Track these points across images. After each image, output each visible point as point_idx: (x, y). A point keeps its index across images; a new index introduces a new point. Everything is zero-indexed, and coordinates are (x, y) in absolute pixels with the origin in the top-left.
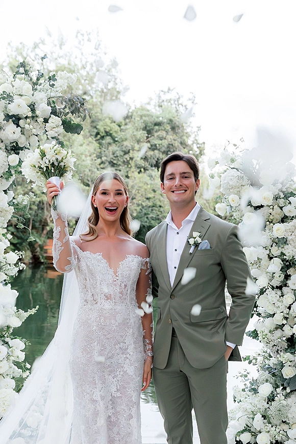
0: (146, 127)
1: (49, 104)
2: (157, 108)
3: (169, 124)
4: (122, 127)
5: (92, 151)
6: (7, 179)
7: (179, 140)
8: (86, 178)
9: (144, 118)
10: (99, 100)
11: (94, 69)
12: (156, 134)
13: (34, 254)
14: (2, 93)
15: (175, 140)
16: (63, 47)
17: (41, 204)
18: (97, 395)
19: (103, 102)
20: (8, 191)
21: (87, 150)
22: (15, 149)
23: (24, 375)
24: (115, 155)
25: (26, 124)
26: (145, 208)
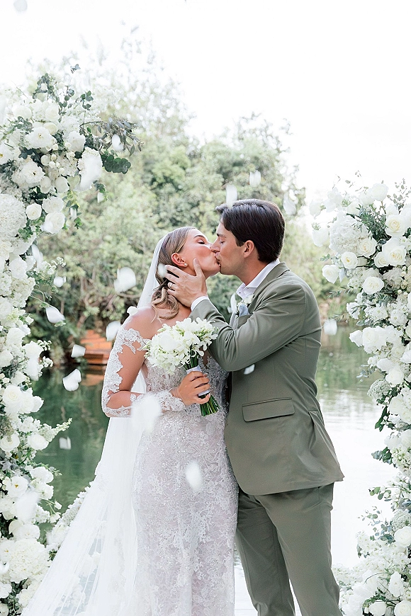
0: (221, 169)
1: (82, 132)
2: (237, 142)
3: (253, 163)
4: (188, 170)
5: (147, 204)
6: (25, 239)
7: (269, 185)
8: (138, 242)
9: (218, 156)
10: (155, 132)
11: (148, 90)
12: (235, 178)
13: (67, 351)
14: (17, 119)
15: (262, 186)
16: (103, 62)
17: (76, 281)
18: (178, 541)
19: (160, 136)
20: (26, 256)
21: (139, 204)
22: (37, 196)
23: (53, 520)
24: (179, 209)
25: (51, 160)
26: (223, 282)
